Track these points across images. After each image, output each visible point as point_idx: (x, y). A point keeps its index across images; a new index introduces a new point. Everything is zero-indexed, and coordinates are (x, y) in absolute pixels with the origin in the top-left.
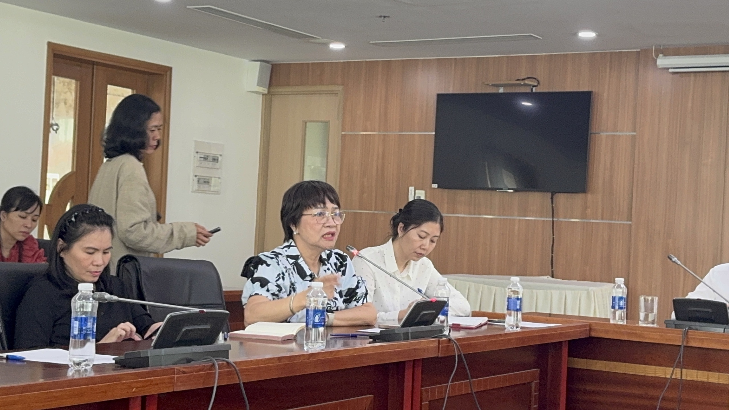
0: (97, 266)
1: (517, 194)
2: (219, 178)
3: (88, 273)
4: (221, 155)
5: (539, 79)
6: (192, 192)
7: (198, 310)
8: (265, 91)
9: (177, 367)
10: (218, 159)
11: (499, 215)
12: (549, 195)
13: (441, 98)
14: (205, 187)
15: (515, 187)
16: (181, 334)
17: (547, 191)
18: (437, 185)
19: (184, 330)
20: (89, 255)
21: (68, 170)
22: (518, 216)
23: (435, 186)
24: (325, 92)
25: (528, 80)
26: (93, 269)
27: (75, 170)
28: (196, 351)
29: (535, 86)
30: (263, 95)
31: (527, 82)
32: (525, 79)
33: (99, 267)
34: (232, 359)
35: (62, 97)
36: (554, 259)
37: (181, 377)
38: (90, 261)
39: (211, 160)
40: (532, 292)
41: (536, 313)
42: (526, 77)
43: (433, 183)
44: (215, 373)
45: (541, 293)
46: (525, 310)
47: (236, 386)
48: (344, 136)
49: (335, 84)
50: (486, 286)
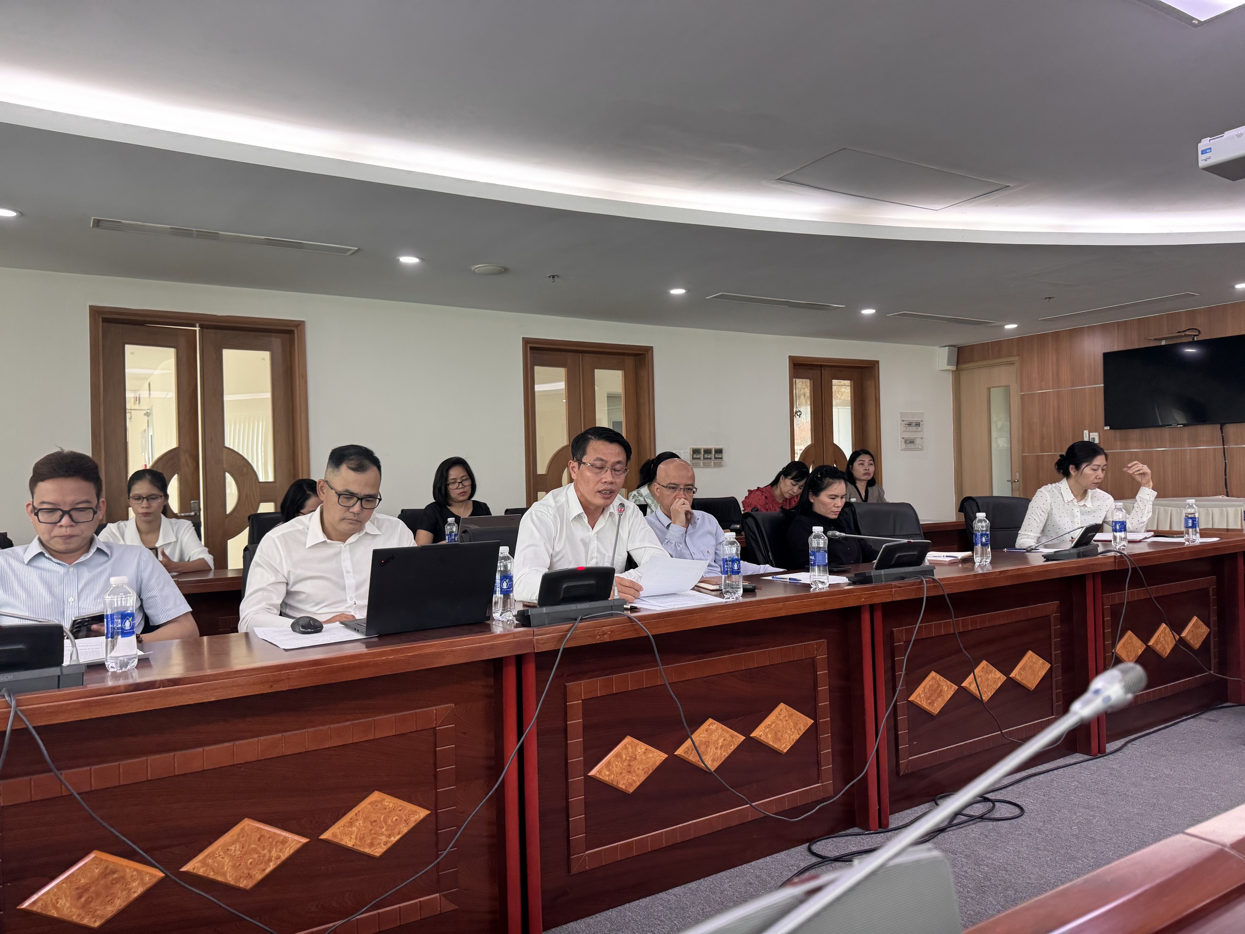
0: (838, 507)
1: (1186, 428)
2: (922, 438)
3: (832, 513)
4: (922, 421)
5: (1200, 330)
6: (901, 450)
7: (906, 541)
8: (954, 368)
9: (894, 583)
10: (919, 424)
11: (1171, 447)
12: (1218, 426)
13: (1106, 356)
14: (911, 446)
15: (1185, 422)
16: (895, 558)
17: (1217, 423)
18: (1109, 427)
19: (897, 556)
20: (832, 500)
21: (809, 443)
22: (1189, 447)
23: (1107, 428)
24: (1003, 363)
25: (1188, 331)
26: (836, 509)
27: (813, 443)
28: (908, 571)
29: (1196, 335)
30: (952, 371)
31: (1187, 333)
32: (1186, 331)
33: (839, 508)
34: (936, 577)
35: (802, 392)
36: (1228, 480)
37: (897, 590)
38: (833, 504)
39: (914, 425)
40: (1208, 510)
41: (1213, 529)
42: (1187, 328)
43: (1106, 425)
44: (924, 587)
45: (1216, 511)
46: (1203, 525)
47: (943, 596)
48: (1023, 397)
49: (1012, 356)
50: (1162, 507)
